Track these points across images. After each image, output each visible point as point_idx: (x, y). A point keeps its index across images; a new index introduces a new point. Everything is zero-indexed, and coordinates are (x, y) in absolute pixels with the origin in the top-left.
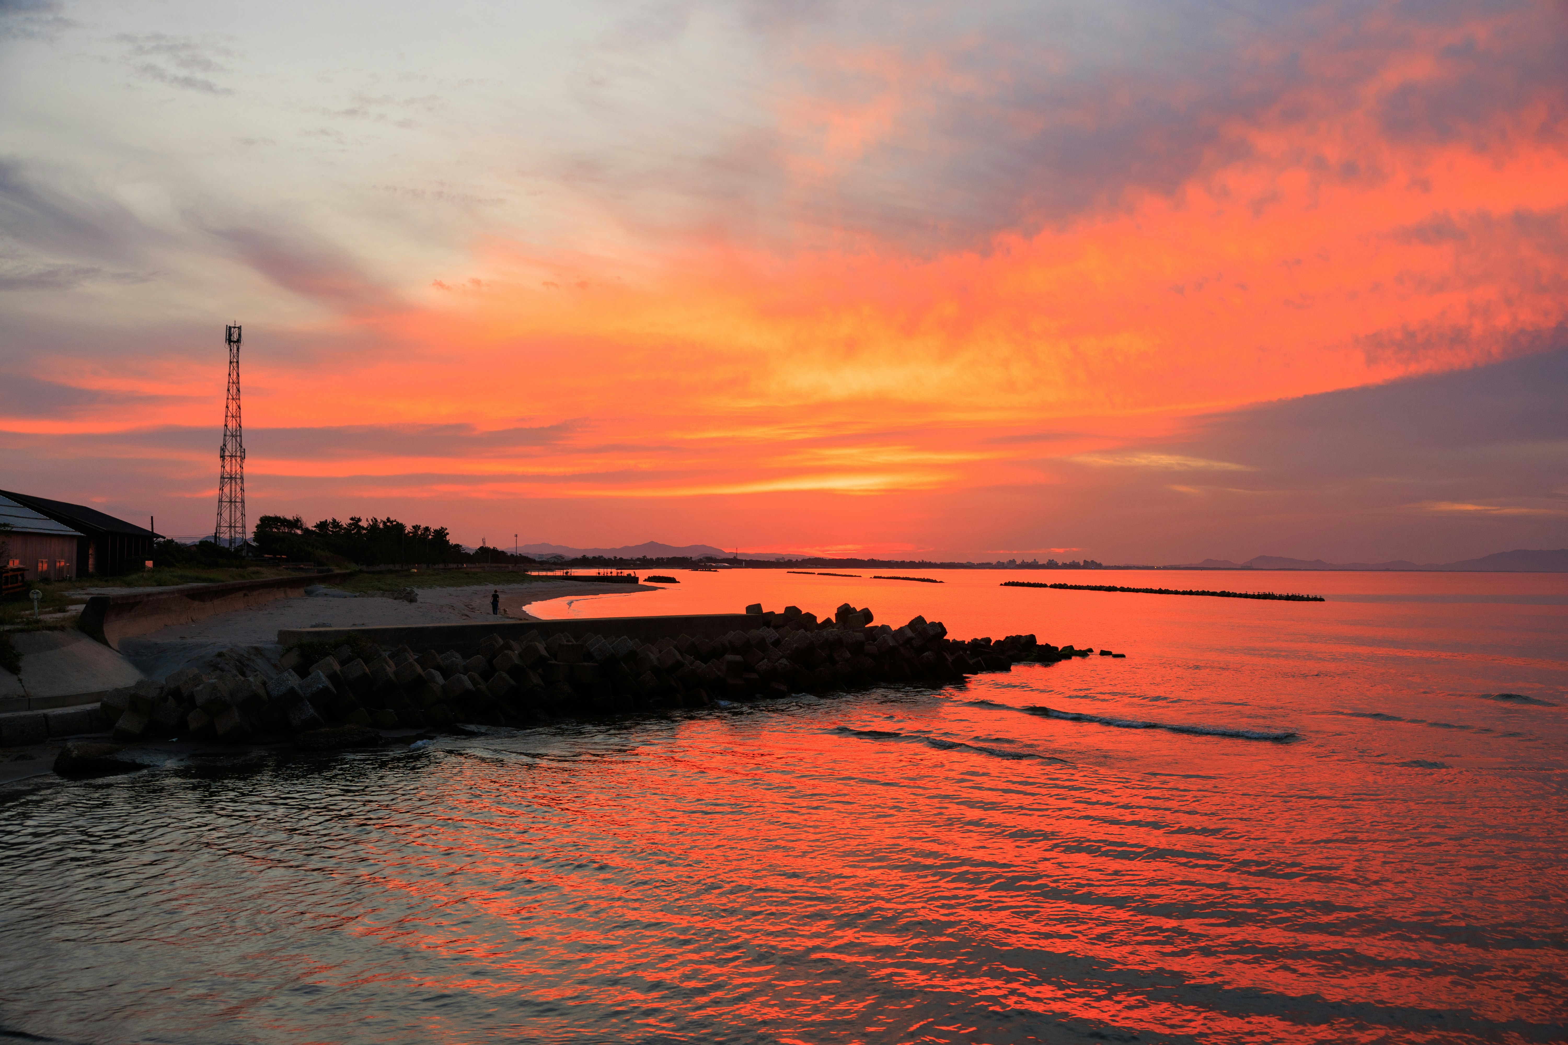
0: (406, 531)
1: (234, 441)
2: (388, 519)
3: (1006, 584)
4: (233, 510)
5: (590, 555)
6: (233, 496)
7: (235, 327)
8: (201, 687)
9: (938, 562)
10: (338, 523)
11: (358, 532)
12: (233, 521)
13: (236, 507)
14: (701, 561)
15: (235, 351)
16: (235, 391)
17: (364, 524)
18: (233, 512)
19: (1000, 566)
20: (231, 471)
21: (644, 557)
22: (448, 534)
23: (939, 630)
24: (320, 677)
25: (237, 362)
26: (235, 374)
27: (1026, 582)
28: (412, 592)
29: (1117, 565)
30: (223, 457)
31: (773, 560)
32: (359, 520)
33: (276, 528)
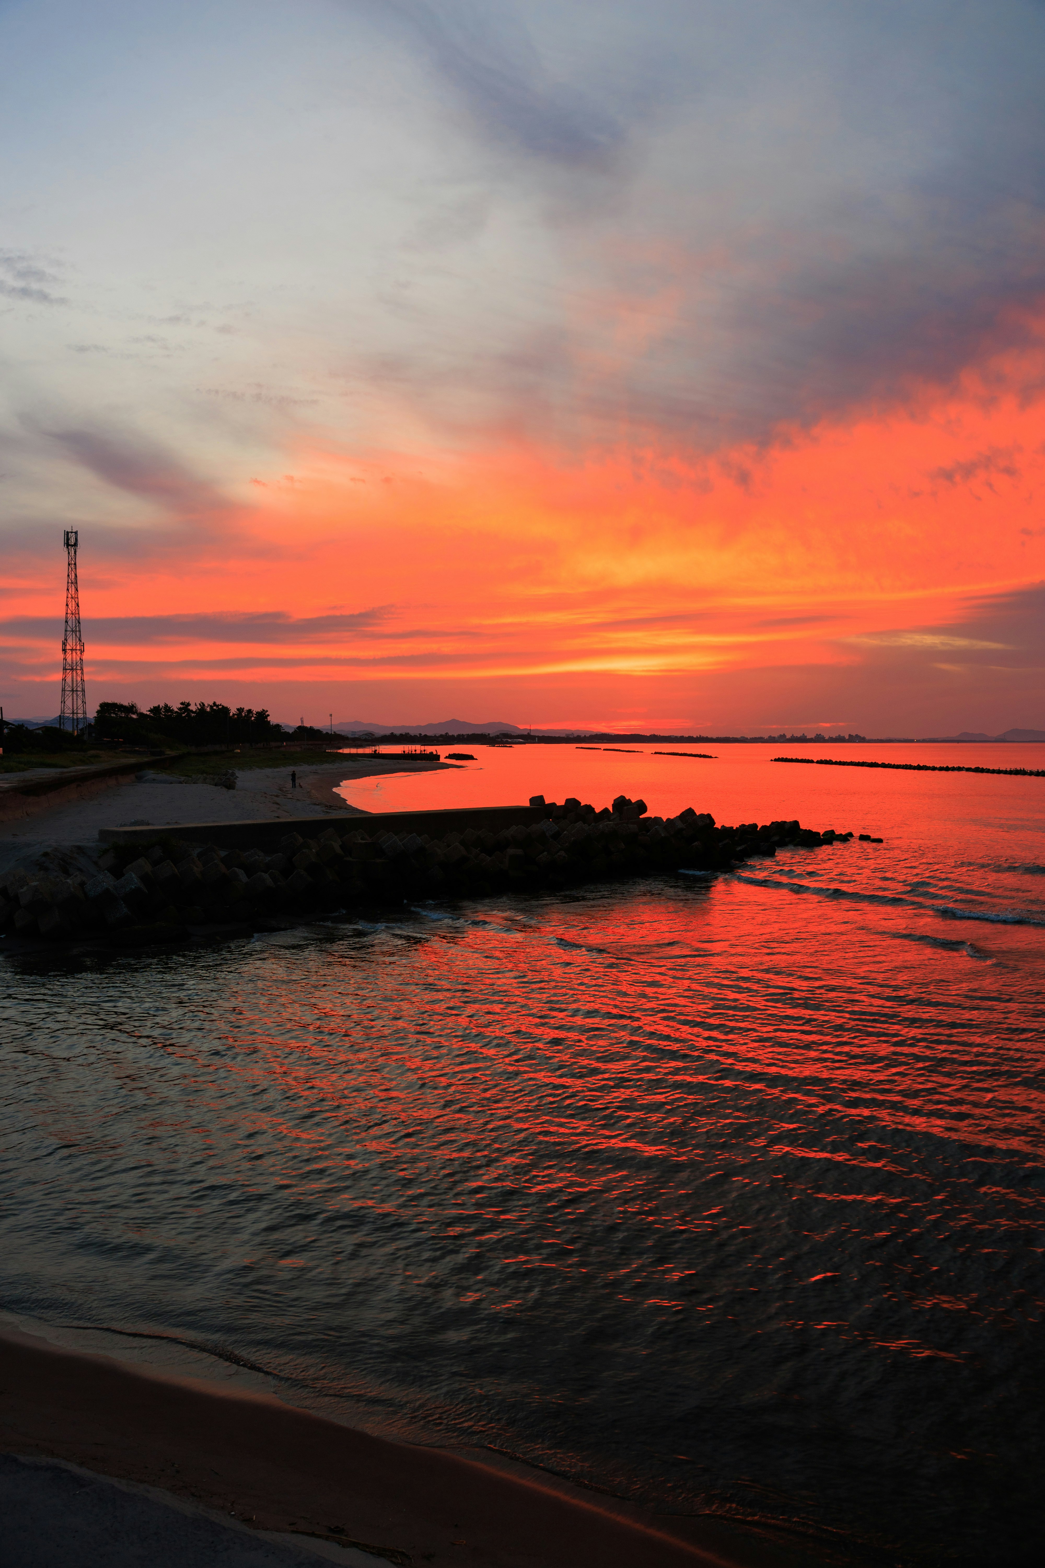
0: (231, 714)
1: (74, 636)
2: (214, 703)
3: (776, 760)
4: (75, 698)
5: (397, 732)
6: (75, 685)
7: (72, 532)
8: (25, 888)
9: (714, 737)
10: (170, 708)
11: (188, 715)
12: (75, 708)
13: (77, 695)
14: (497, 737)
15: (73, 554)
16: (73, 590)
17: (193, 708)
18: (75, 700)
19: (772, 740)
20: (72, 663)
21: (447, 733)
22: (268, 715)
23: (708, 821)
24: (132, 879)
25: (75, 564)
26: (73, 575)
27: (794, 758)
28: (233, 774)
29: (879, 738)
30: (64, 650)
31: (563, 735)
32: (189, 704)
33: (114, 713)
